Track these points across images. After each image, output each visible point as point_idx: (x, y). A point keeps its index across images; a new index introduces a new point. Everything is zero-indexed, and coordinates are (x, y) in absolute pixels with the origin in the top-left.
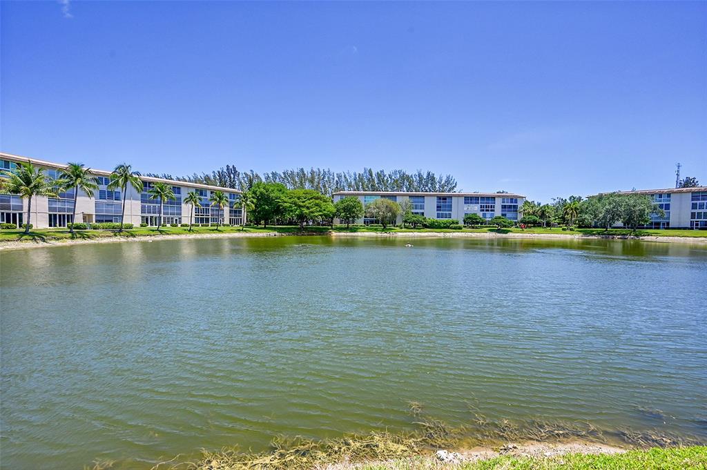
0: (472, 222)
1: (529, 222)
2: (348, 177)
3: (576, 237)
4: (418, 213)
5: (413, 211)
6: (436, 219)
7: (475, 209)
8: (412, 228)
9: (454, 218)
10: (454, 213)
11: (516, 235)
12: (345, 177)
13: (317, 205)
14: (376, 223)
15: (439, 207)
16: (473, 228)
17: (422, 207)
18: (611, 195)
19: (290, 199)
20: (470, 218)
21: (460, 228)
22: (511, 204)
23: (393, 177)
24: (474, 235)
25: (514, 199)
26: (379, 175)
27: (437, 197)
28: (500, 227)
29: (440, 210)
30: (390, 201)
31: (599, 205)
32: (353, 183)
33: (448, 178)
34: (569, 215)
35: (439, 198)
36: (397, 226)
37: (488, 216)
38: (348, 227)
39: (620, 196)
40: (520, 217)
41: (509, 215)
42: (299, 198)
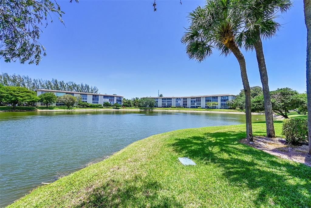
0: (106, 105)
1: (125, 105)
2: (41, 82)
3: (138, 110)
4: (84, 101)
5: (83, 100)
6: (92, 104)
7: (107, 100)
8: (82, 108)
9: (99, 103)
10: (99, 102)
11: (121, 110)
12: (40, 81)
13: (27, 96)
14: (63, 105)
15: (93, 99)
16: (107, 107)
17: (86, 99)
18: (147, 98)
19: (7, 91)
20: (106, 104)
21: (102, 107)
22: (119, 99)
23: (69, 85)
24: (108, 110)
25: (120, 97)
26: (61, 83)
27: (93, 95)
28: (117, 107)
29: (94, 100)
30: (71, 96)
31: (144, 101)
32: (45, 85)
33: (95, 87)
34: (136, 103)
35: (94, 95)
36: (75, 107)
37: (112, 103)
38: (47, 107)
39: (148, 98)
40: (122, 104)
41: (119, 103)
42: (14, 91)
